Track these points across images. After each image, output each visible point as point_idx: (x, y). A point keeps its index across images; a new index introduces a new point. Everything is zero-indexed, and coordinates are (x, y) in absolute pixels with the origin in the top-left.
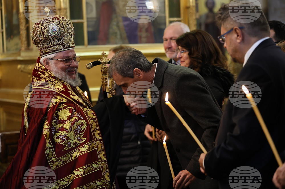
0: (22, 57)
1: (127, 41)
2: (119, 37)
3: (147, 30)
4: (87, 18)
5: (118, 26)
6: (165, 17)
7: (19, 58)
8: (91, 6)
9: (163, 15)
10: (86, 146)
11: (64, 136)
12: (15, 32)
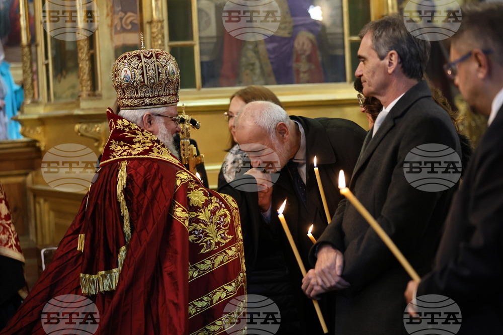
0: (83, 110)
1: (273, 78)
2: (258, 71)
3: (310, 59)
4: (200, 38)
5: (256, 52)
6: (343, 34)
7: (77, 112)
8: (207, 14)
9: (339, 30)
10: (234, 249)
11: (201, 231)
12: (70, 64)
